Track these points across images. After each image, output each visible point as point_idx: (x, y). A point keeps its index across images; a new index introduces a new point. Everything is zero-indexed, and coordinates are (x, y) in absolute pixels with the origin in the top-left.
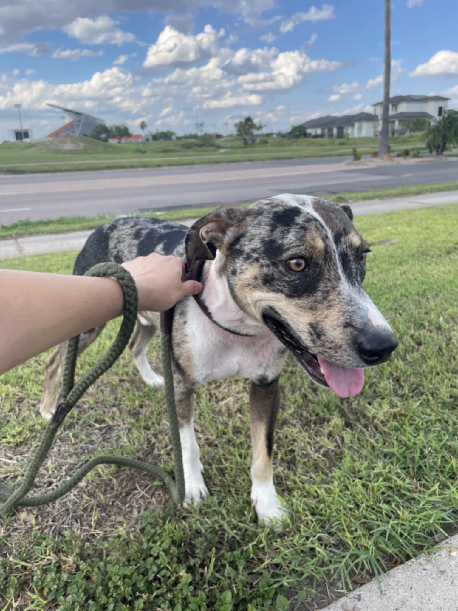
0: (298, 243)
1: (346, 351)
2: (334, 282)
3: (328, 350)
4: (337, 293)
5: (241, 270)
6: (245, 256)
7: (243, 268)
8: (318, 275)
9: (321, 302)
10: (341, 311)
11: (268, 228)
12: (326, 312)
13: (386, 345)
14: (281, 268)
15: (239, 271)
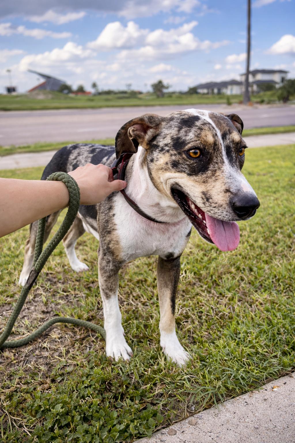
0: (196, 139)
1: (225, 208)
2: (220, 164)
3: (213, 209)
4: (221, 171)
5: (157, 158)
6: (160, 149)
7: (158, 157)
8: (209, 160)
9: (210, 177)
10: (223, 183)
11: (176, 129)
12: (213, 184)
13: (251, 204)
14: (184, 156)
15: (155, 159)
